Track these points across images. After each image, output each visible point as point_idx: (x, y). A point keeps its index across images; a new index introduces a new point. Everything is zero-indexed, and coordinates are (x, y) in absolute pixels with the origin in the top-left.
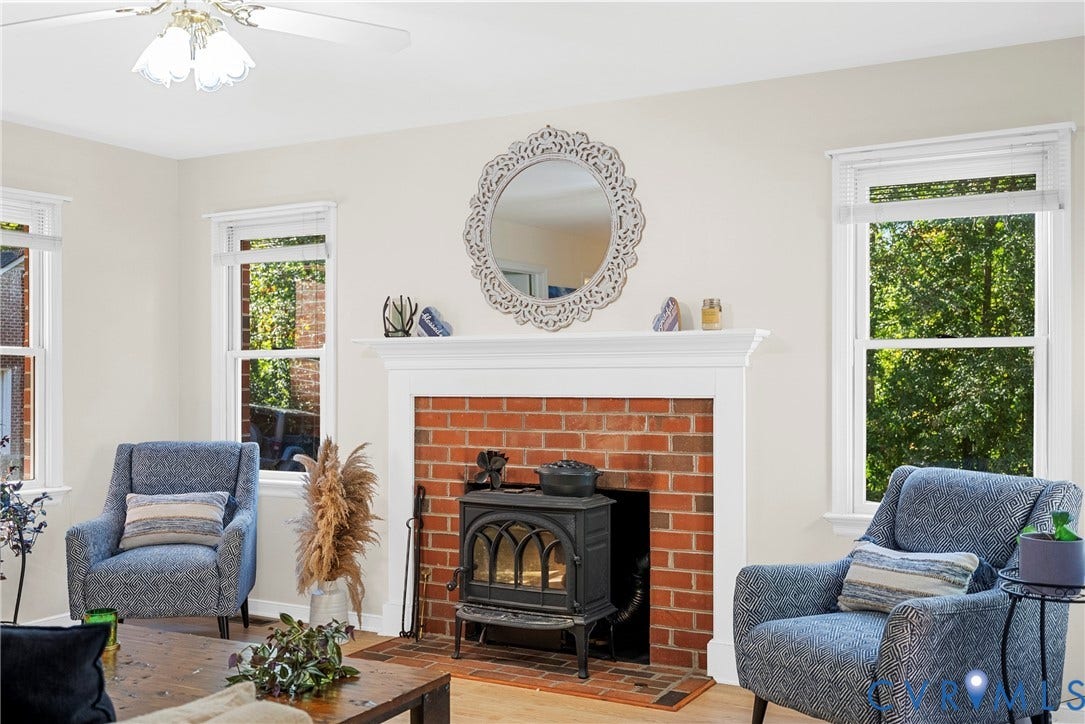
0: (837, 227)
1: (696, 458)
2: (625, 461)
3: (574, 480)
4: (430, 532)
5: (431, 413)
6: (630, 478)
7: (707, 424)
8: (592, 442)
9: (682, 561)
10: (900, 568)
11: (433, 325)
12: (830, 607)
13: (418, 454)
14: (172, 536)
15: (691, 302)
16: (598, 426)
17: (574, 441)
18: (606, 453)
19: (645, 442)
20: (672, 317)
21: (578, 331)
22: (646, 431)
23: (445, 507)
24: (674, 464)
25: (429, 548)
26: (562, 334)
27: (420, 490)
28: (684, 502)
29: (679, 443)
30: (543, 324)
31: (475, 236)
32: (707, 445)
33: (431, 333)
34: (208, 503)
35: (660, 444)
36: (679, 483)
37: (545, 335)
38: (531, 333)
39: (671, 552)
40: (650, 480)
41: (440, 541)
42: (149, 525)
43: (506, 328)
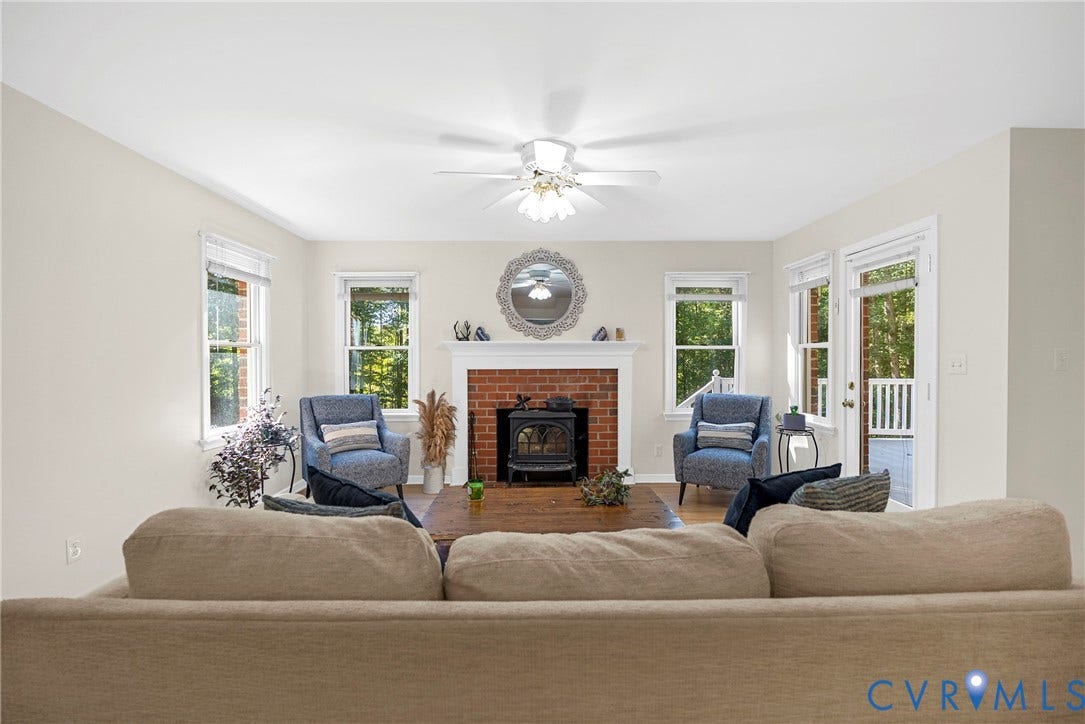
0: (667, 303)
1: (610, 394)
2: (578, 396)
3: (562, 405)
4: (476, 433)
5: (475, 378)
6: (580, 403)
7: (615, 379)
8: (561, 388)
9: (602, 436)
11: (482, 335)
13: (470, 397)
14: (355, 446)
15: (612, 331)
16: (565, 381)
17: (553, 388)
18: (568, 394)
19: (587, 388)
20: (602, 335)
21: (555, 340)
22: (587, 383)
23: (486, 421)
24: (599, 396)
25: (476, 441)
26: (548, 341)
27: (471, 414)
28: (604, 412)
29: (601, 388)
30: (538, 337)
31: (502, 295)
32: (615, 388)
33: (482, 340)
34: (368, 426)
35: (594, 388)
36: (602, 404)
37: (538, 341)
38: (531, 340)
39: (598, 433)
40: (590, 403)
41: (482, 437)
42: (343, 441)
43: (519, 338)
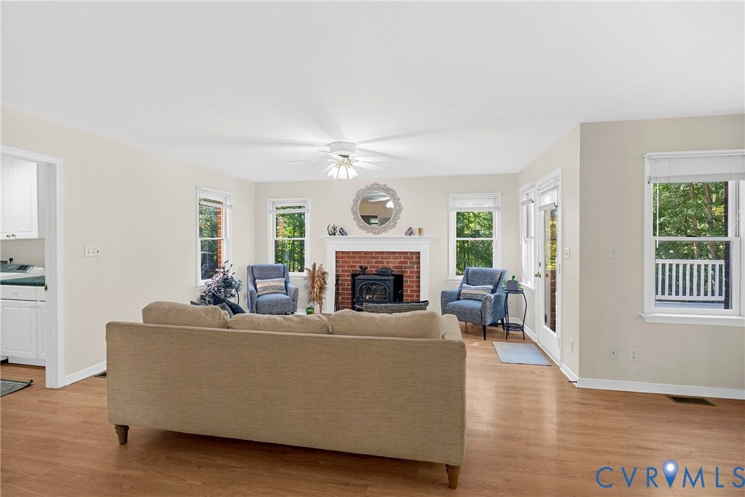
0: (450, 212)
1: (415, 266)
2: (397, 267)
3: (383, 273)
4: (340, 287)
5: (340, 256)
6: (398, 271)
7: (418, 258)
8: (387, 263)
9: (411, 291)
10: (476, 289)
11: (343, 232)
12: (459, 299)
13: (337, 267)
14: (272, 291)
15: (415, 229)
16: (390, 258)
17: (383, 263)
18: (391, 266)
19: (402, 262)
20: (410, 232)
21: (383, 235)
22: (402, 260)
23: (346, 280)
24: (410, 268)
25: (340, 291)
26: (379, 236)
27: (337, 276)
28: (412, 277)
29: (411, 263)
30: (374, 233)
31: (354, 209)
32: (419, 263)
33: (343, 235)
34: (279, 281)
35: (406, 263)
36: (411, 272)
37: (374, 236)
38: (370, 235)
39: (409, 290)
40: (404, 272)
41: (343, 289)
42: (266, 288)
43: (364, 234)
